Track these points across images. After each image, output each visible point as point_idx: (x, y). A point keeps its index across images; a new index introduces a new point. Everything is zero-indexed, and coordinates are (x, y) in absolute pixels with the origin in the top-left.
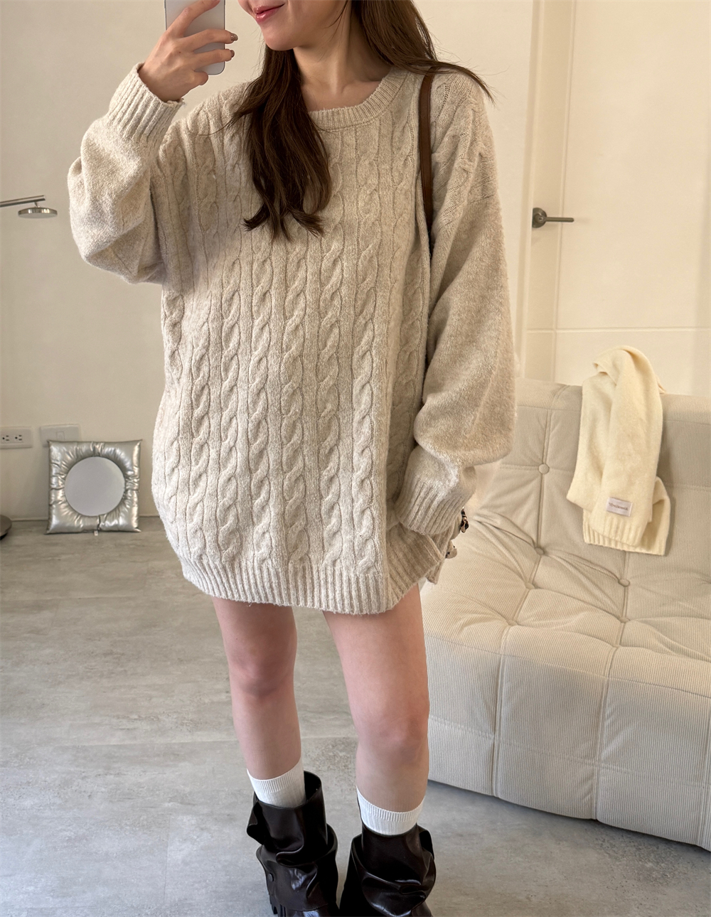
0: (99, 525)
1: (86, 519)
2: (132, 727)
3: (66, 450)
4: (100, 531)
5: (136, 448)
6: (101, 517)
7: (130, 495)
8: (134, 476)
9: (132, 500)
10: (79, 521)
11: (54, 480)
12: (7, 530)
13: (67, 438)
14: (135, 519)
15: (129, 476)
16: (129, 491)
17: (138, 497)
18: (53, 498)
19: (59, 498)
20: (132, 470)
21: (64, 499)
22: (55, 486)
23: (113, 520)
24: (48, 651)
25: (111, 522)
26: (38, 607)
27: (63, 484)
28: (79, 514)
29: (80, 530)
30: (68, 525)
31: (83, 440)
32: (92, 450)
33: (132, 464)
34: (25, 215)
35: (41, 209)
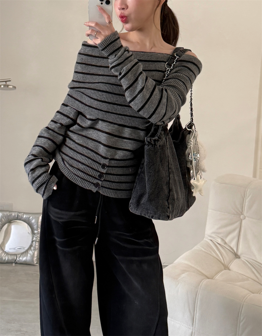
1: (9, 256)
4: (16, 263)
6: (18, 256)
8: (38, 234)
9: (35, 247)
10: (5, 256)
14: (35, 259)
16: (34, 243)
25: (23, 258)
28: (6, 252)
29: (5, 262)
31: (14, 211)
32: (16, 216)
33: (38, 227)
34: (0, 88)
35: (8, 86)
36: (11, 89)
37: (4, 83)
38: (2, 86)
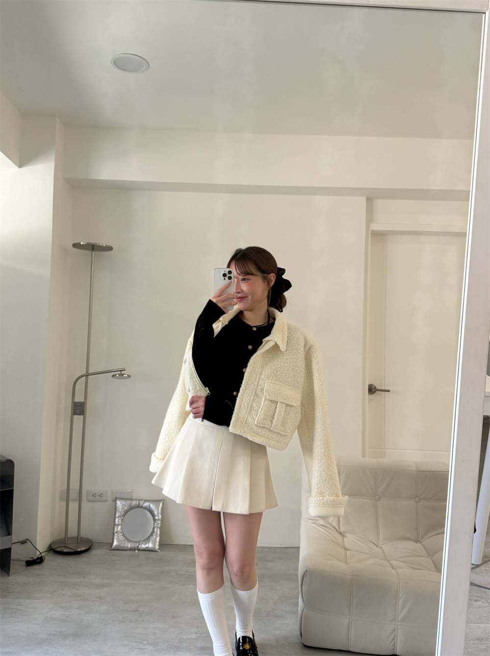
1: (132, 543)
3: (124, 503)
4: (139, 550)
5: (161, 504)
6: (140, 543)
7: (156, 530)
8: (158, 520)
9: (157, 533)
11: (117, 520)
12: (90, 546)
13: (126, 497)
14: (157, 544)
15: (156, 519)
16: (156, 528)
17: (160, 532)
18: (115, 530)
19: (119, 530)
20: (158, 516)
21: (121, 531)
22: (117, 523)
23: (146, 544)
26: (102, 586)
27: (122, 522)
28: (128, 540)
29: (128, 549)
30: (122, 545)
31: (134, 498)
32: (138, 504)
33: (158, 513)
34: (115, 377)
35: (123, 375)
36: (125, 378)
37: (119, 372)
38: (117, 375)
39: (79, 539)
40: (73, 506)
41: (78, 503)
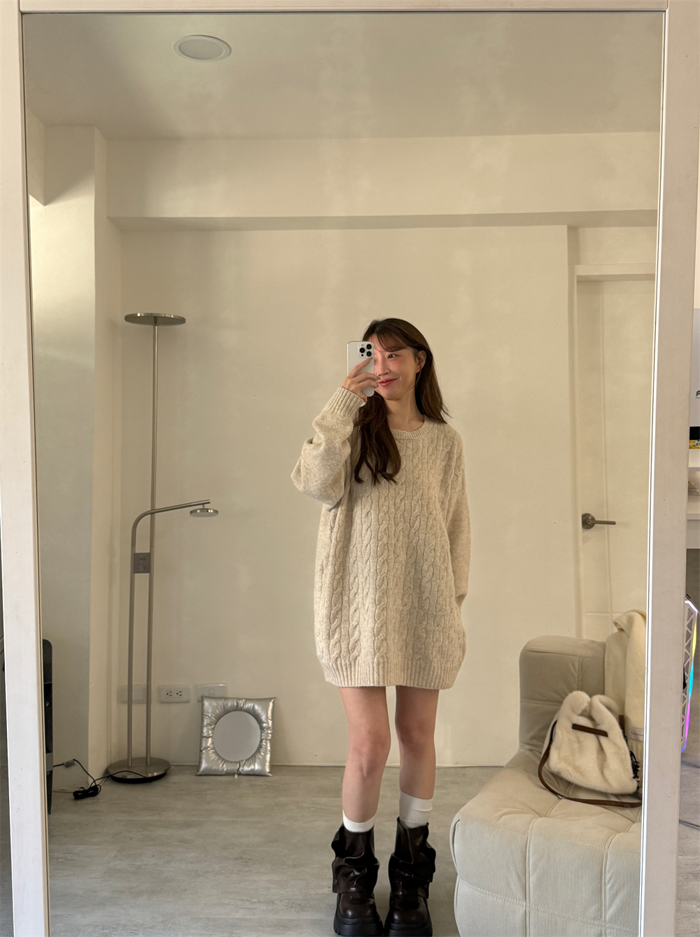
0: (238, 770)
1: (229, 764)
2: (252, 907)
3: (215, 704)
4: (240, 774)
5: (271, 704)
6: (242, 763)
7: (264, 744)
10: (223, 765)
11: (205, 730)
12: (167, 770)
13: (217, 695)
14: (268, 764)
15: (265, 728)
16: (264, 741)
17: (271, 747)
18: (204, 745)
20: (267, 723)
21: (212, 746)
22: (205, 735)
23: (250, 765)
24: (192, 855)
25: (248, 767)
26: (187, 825)
27: (212, 733)
28: (223, 759)
29: (223, 773)
30: (214, 768)
31: (229, 696)
32: (236, 704)
33: (267, 718)
34: (195, 514)
35: (207, 510)
36: (211, 515)
38: (198, 511)
39: (148, 761)
40: (139, 711)
41: (145, 705)
